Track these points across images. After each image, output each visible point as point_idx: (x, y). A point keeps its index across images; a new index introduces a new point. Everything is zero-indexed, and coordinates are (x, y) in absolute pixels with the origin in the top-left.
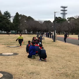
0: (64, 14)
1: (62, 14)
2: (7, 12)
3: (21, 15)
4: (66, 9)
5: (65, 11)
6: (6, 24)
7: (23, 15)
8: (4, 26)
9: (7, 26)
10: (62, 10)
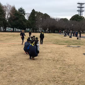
0: (81, 11)
1: (79, 11)
2: (21, 8)
3: (37, 12)
4: (83, 6)
5: (82, 8)
6: (23, 22)
7: (39, 12)
8: (21, 23)
9: (24, 24)
10: (79, 7)
